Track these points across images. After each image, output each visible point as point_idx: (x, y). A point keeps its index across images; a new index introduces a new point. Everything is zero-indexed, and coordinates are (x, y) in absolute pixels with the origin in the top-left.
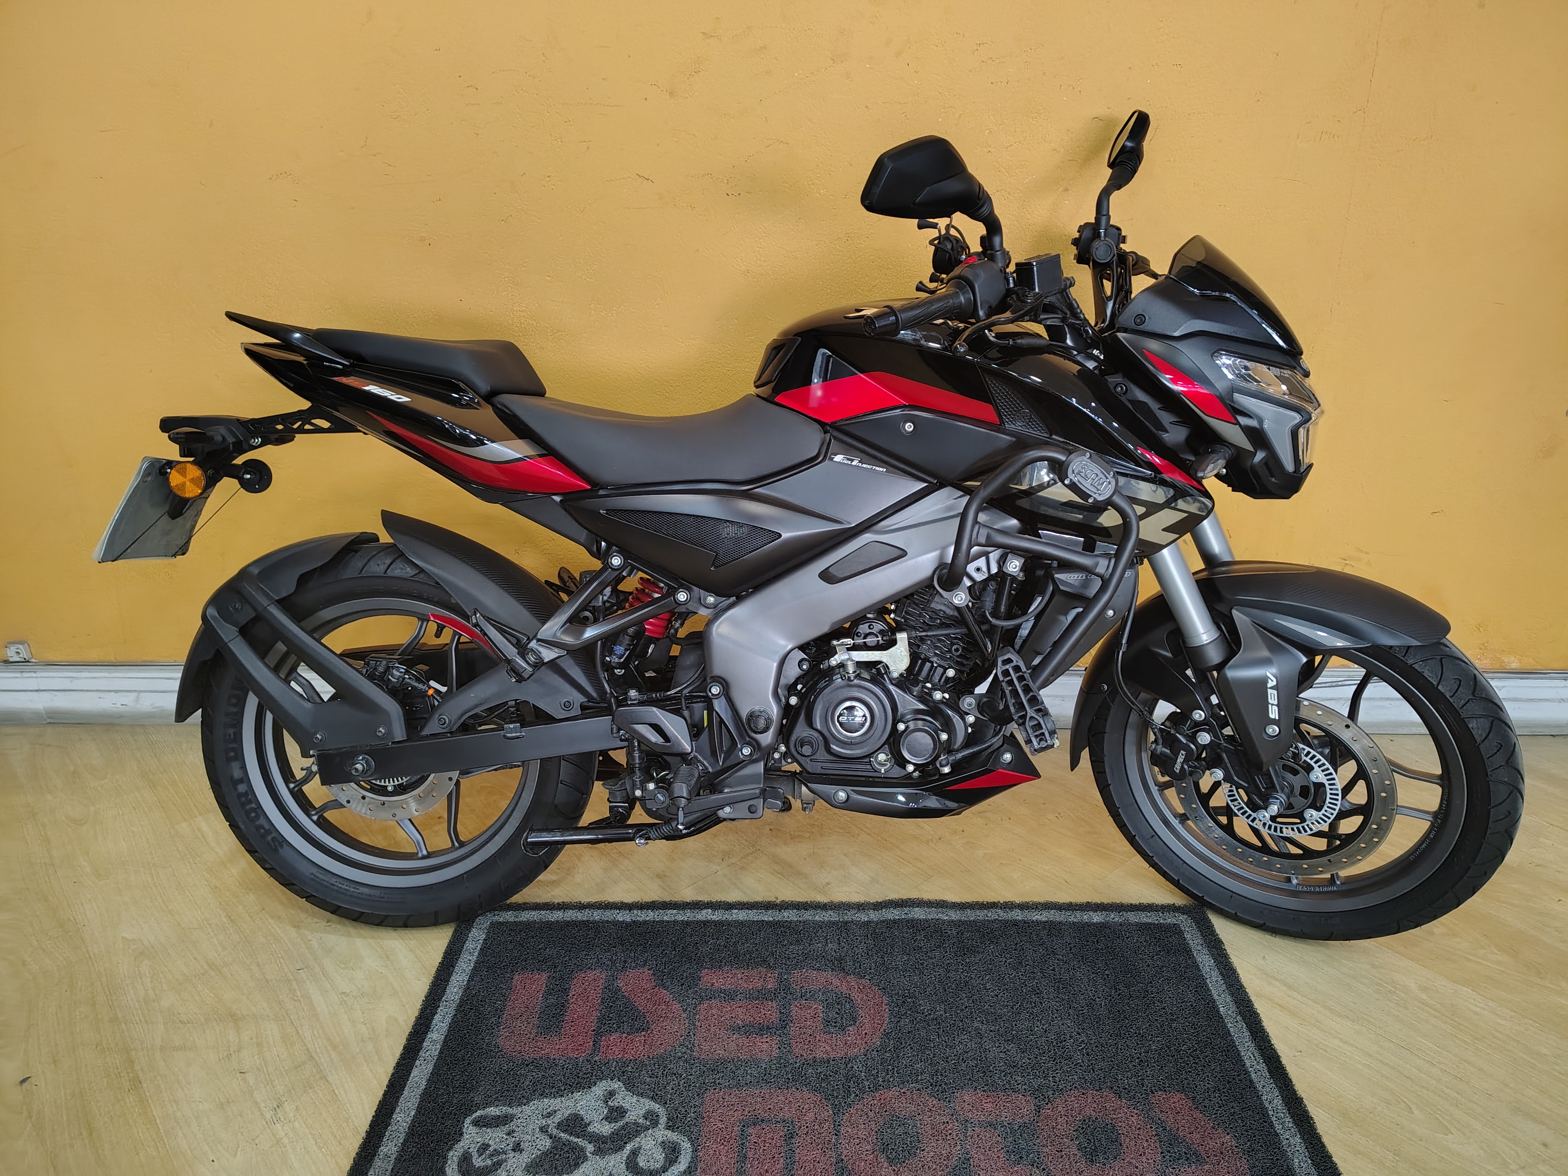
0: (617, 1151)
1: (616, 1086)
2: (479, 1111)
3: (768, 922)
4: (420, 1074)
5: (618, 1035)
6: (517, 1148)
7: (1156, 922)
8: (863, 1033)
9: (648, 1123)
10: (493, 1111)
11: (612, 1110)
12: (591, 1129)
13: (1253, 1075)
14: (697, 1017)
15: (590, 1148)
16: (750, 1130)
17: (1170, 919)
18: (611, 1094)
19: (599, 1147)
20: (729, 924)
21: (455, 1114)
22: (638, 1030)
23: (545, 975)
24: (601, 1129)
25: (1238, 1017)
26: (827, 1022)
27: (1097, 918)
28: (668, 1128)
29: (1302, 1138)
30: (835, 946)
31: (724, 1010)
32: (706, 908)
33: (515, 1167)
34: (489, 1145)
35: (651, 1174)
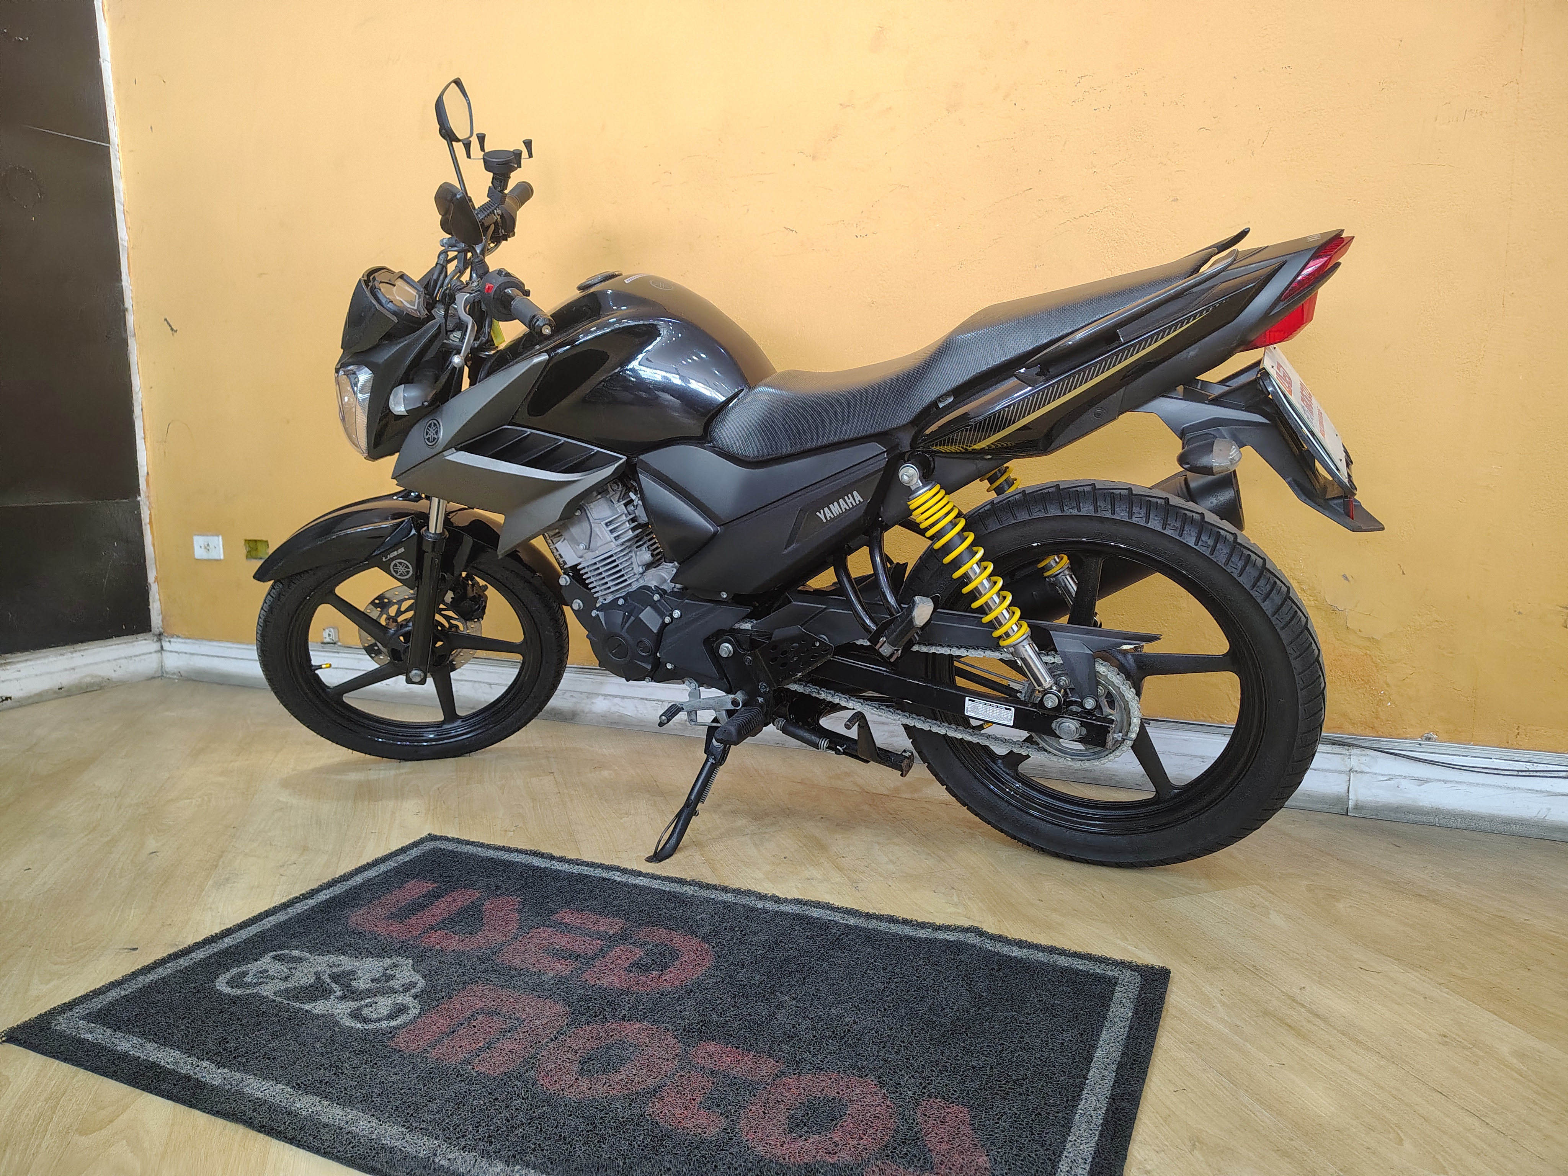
0: (356, 1000)
1: (406, 963)
2: (286, 951)
3: (662, 890)
4: (271, 921)
5: (446, 931)
6: (286, 979)
7: (1089, 971)
8: (664, 978)
9: (401, 989)
10: (296, 953)
11: (384, 975)
12: (354, 983)
13: (1077, 1118)
14: (526, 934)
15: (338, 993)
16: (480, 1018)
17: (1112, 972)
18: (397, 966)
19: (346, 995)
20: (625, 885)
21: (267, 948)
22: (465, 933)
23: (436, 885)
24: (361, 985)
26: (636, 964)
27: (1017, 952)
28: (414, 995)
31: (555, 937)
32: (618, 871)
33: (268, 990)
34: (267, 972)
35: (365, 1020)
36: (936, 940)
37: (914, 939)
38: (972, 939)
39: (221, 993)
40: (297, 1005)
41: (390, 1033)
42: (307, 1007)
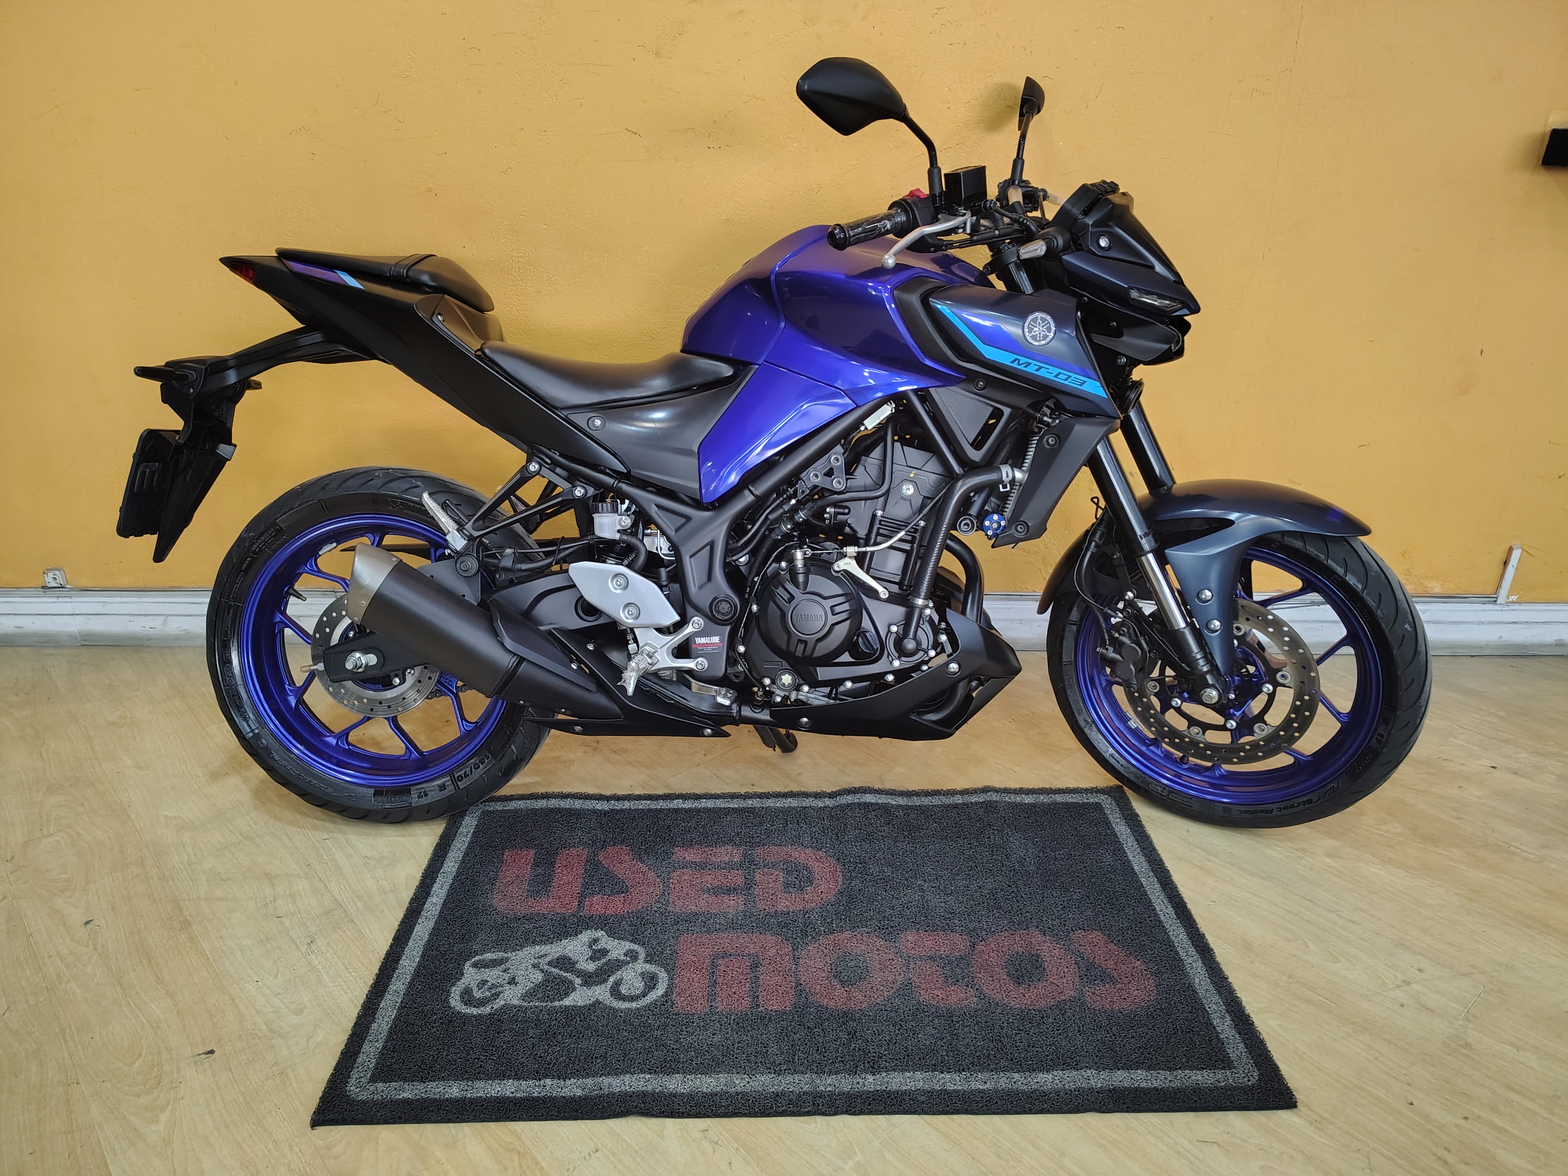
0: (601, 983)
1: (600, 934)
2: (477, 957)
3: (732, 808)
4: (422, 930)
5: (600, 896)
6: (512, 981)
7: (1081, 802)
8: (820, 891)
9: (629, 959)
10: (489, 956)
11: (596, 951)
12: (578, 966)
13: (1162, 917)
14: (671, 881)
15: (578, 981)
16: (720, 962)
17: (1093, 799)
18: (595, 941)
19: (586, 980)
20: (699, 811)
21: (456, 959)
22: (618, 893)
23: (532, 852)
24: (587, 967)
25: (1151, 874)
26: (787, 885)
27: (1028, 799)
28: (646, 961)
29: (1204, 963)
30: (795, 826)
31: (695, 876)
32: (676, 798)
33: (512, 996)
34: (488, 981)
35: (632, 999)
36: (972, 803)
37: (956, 806)
38: (995, 797)
39: (474, 1016)
40: (557, 1003)
41: (667, 1002)
42: (567, 1002)
